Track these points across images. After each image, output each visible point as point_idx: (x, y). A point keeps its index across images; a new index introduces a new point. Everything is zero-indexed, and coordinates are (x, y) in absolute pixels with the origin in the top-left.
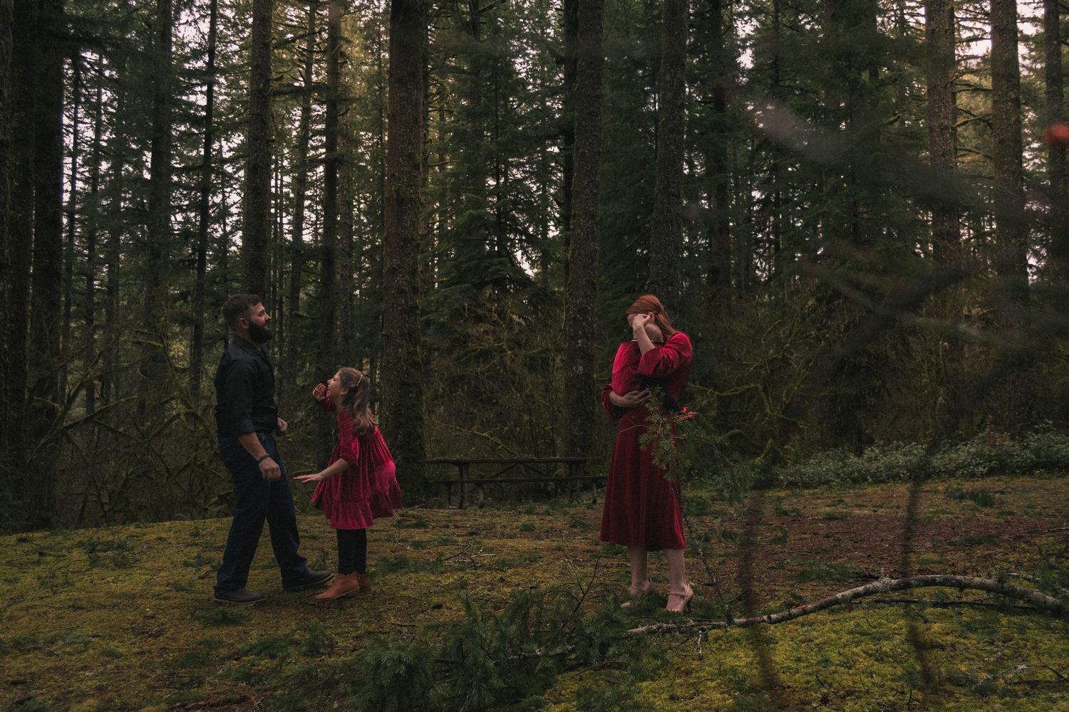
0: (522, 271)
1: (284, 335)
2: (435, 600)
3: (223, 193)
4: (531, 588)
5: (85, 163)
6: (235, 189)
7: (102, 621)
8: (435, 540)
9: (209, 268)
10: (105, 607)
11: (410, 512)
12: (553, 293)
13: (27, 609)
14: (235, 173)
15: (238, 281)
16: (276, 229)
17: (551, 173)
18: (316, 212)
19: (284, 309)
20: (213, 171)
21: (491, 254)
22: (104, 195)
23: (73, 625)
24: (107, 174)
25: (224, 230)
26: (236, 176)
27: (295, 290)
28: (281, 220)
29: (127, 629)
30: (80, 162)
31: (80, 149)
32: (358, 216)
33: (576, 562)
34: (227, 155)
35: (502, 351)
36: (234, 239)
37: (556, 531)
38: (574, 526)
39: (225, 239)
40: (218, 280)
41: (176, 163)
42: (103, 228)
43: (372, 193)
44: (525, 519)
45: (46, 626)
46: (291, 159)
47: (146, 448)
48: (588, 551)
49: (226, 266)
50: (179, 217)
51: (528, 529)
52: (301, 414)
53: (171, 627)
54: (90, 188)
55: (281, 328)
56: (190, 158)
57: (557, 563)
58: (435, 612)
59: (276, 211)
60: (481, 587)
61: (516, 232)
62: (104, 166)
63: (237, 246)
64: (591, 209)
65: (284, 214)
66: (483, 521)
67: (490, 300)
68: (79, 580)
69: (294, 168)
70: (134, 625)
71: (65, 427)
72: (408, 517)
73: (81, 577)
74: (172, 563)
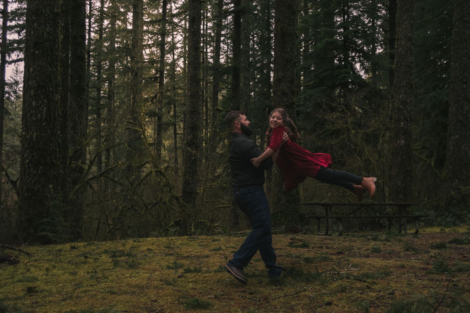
0: (360, 76)
1: (209, 121)
2: (327, 299)
3: (173, 35)
4: (389, 294)
5: (96, 21)
6: (179, 32)
7: (128, 302)
8: (318, 257)
9: (165, 81)
10: (128, 293)
11: (297, 237)
12: (380, 90)
13: (85, 292)
14: (179, 22)
15: (181, 89)
16: (203, 56)
17: (378, 11)
18: (227, 44)
19: (209, 105)
20: (167, 21)
21: (339, 67)
22: (106, 40)
23: (112, 304)
24: (107, 27)
25: (173, 58)
26: (180, 24)
27: (216, 94)
28: (207, 50)
29: (143, 308)
30: (93, 22)
31: (93, 14)
32: (253, 45)
33: (416, 276)
34: (175, 12)
35: (348, 130)
36: (179, 63)
37: (395, 253)
38: (407, 250)
39: (174, 64)
40: (170, 88)
41: (146, 19)
42: (105, 60)
43: (262, 31)
44: (372, 244)
45: (97, 303)
46: (212, 12)
47: (133, 192)
48: (423, 269)
49: (174, 80)
50: (148, 51)
51: (376, 251)
52: (219, 171)
53: (167, 308)
54: (98, 36)
55: (207, 117)
56: (153, 15)
57: (404, 276)
58: (328, 308)
59: (203, 44)
60: (355, 292)
61: (356, 51)
62: (106, 22)
63: (181, 67)
64: (409, 34)
65: (208, 47)
66: (344, 244)
67: (339, 96)
68: (110, 275)
69: (214, 17)
70: (146, 306)
71: (89, 179)
72: (296, 240)
73: (111, 273)
74: (160, 266)
